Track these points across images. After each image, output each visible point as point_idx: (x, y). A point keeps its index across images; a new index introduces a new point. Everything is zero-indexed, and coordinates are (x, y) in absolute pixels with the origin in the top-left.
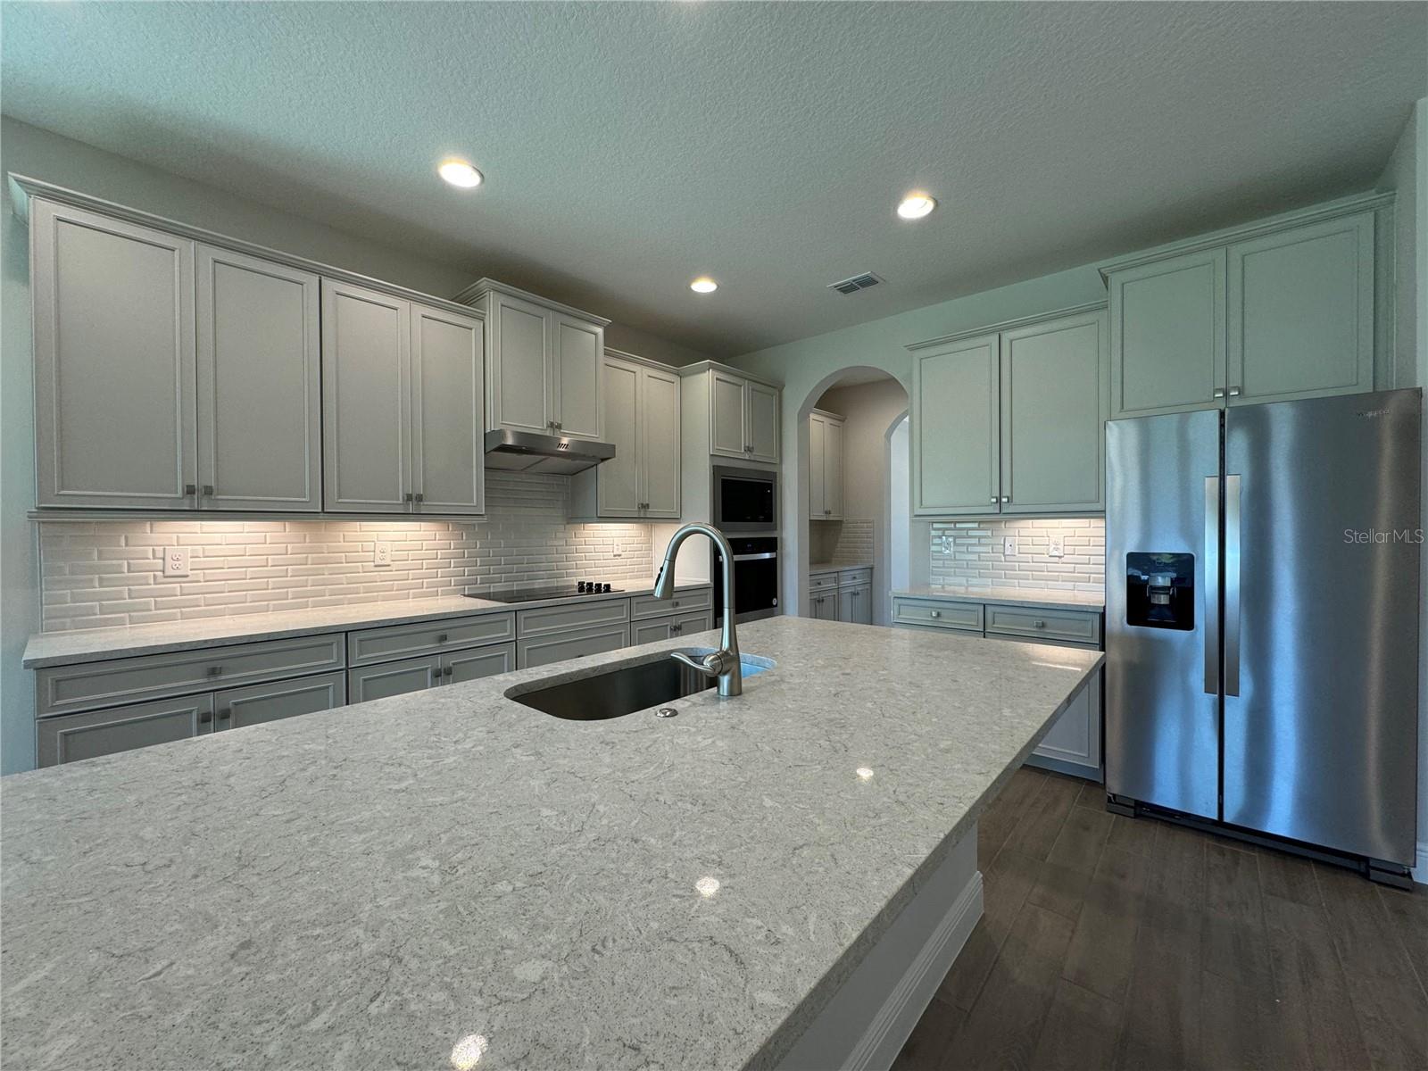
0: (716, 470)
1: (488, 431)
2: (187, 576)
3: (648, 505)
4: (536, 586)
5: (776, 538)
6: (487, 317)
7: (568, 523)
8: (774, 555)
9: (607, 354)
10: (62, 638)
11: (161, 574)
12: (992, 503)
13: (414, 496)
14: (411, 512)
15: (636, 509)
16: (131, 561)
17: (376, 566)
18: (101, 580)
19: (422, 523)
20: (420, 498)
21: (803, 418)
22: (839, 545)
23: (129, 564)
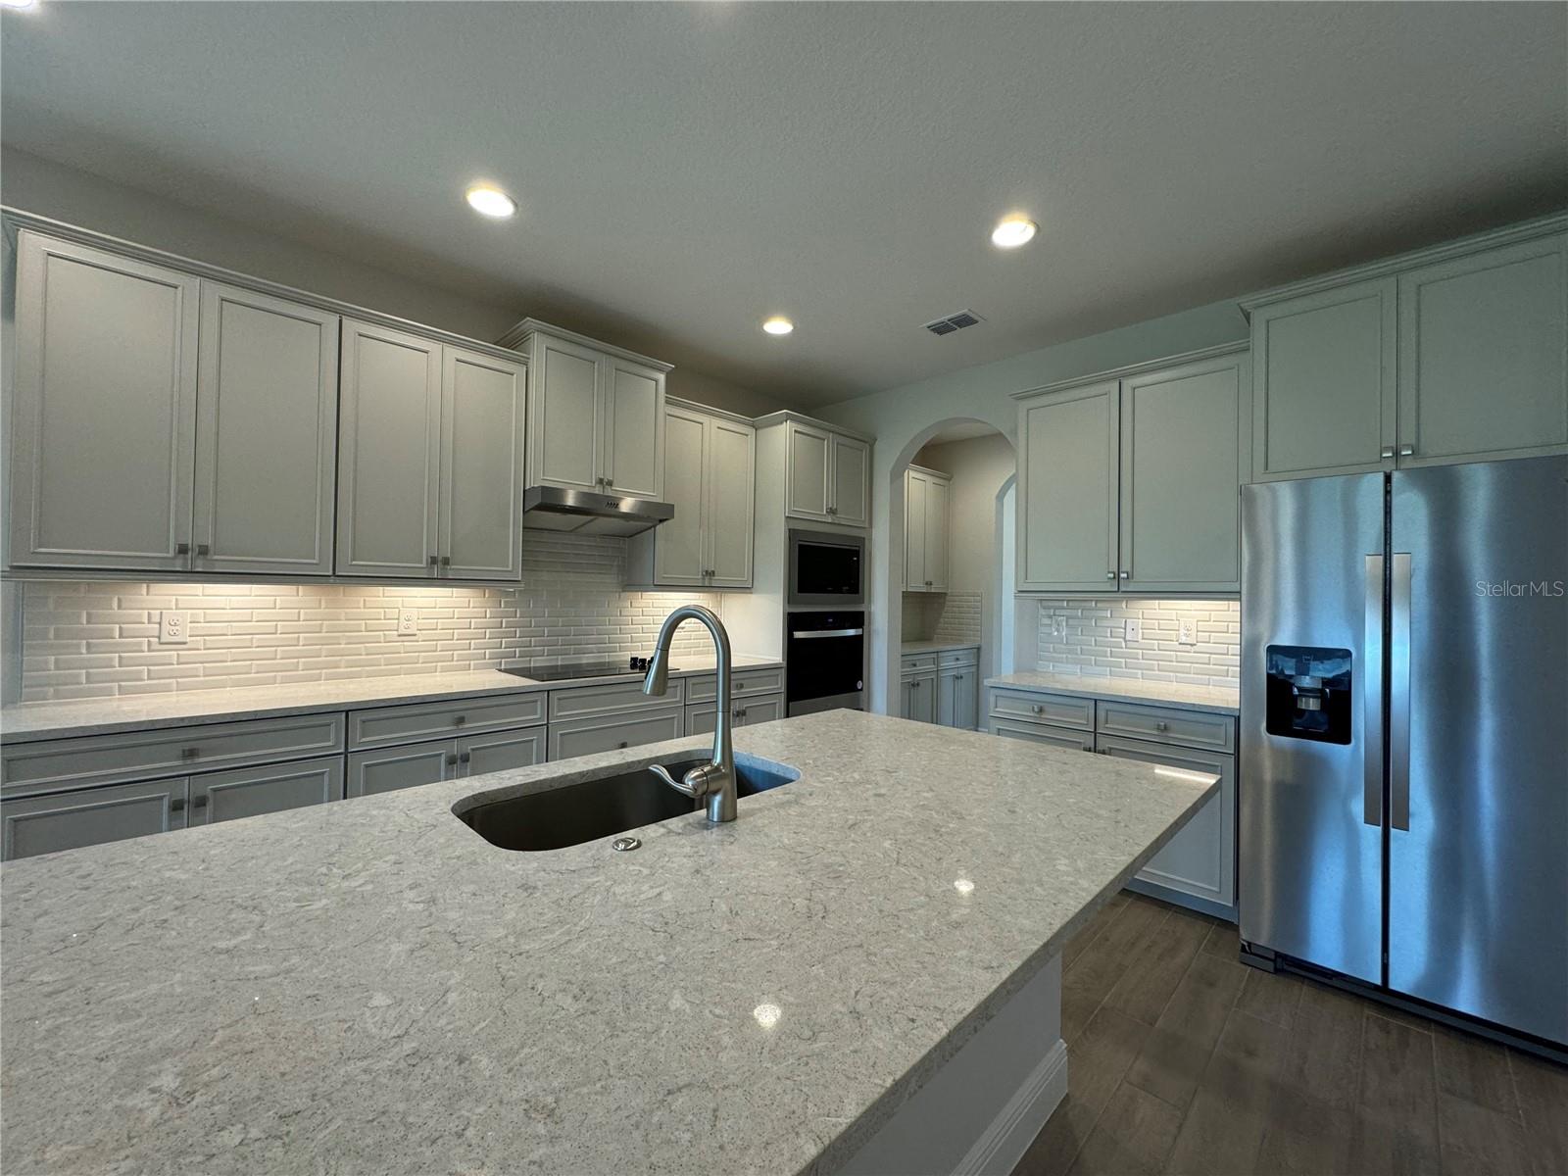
0: (793, 534)
1: (527, 487)
2: (185, 643)
3: (713, 572)
4: (584, 661)
5: (863, 613)
6: (531, 361)
7: (623, 591)
8: (859, 632)
9: (668, 402)
10: (43, 709)
11: (157, 640)
12: (1109, 578)
13: (440, 558)
14: (436, 576)
15: (700, 577)
16: (123, 626)
17: (399, 636)
18: (89, 645)
19: (454, 589)
20: (446, 561)
21: (897, 476)
22: (942, 620)
23: (120, 628)
